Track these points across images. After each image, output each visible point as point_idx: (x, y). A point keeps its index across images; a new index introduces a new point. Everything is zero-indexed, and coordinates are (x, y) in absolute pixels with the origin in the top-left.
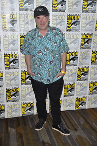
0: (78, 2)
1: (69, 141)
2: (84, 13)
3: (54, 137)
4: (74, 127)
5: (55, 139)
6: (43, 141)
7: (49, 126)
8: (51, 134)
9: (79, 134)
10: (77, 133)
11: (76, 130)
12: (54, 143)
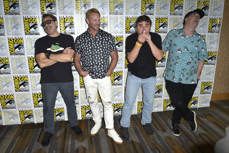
0: (166, 6)
1: (159, 142)
2: (171, 16)
3: (143, 137)
4: (162, 128)
5: (144, 139)
6: (132, 141)
7: (137, 127)
8: (139, 134)
9: (168, 135)
10: (166, 134)
11: (165, 131)
12: (143, 142)
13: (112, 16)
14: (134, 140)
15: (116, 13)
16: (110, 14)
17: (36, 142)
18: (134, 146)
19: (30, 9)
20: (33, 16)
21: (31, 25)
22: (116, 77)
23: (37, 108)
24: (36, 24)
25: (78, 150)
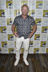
13: (37, 9)
14: (44, 66)
15: (39, 8)
16: (36, 8)
17: (2, 62)
18: (44, 69)
19: (2, 6)
20: (3, 9)
21: (2, 13)
22: (37, 37)
23: (3, 48)
24: (4, 13)
25: (19, 68)
